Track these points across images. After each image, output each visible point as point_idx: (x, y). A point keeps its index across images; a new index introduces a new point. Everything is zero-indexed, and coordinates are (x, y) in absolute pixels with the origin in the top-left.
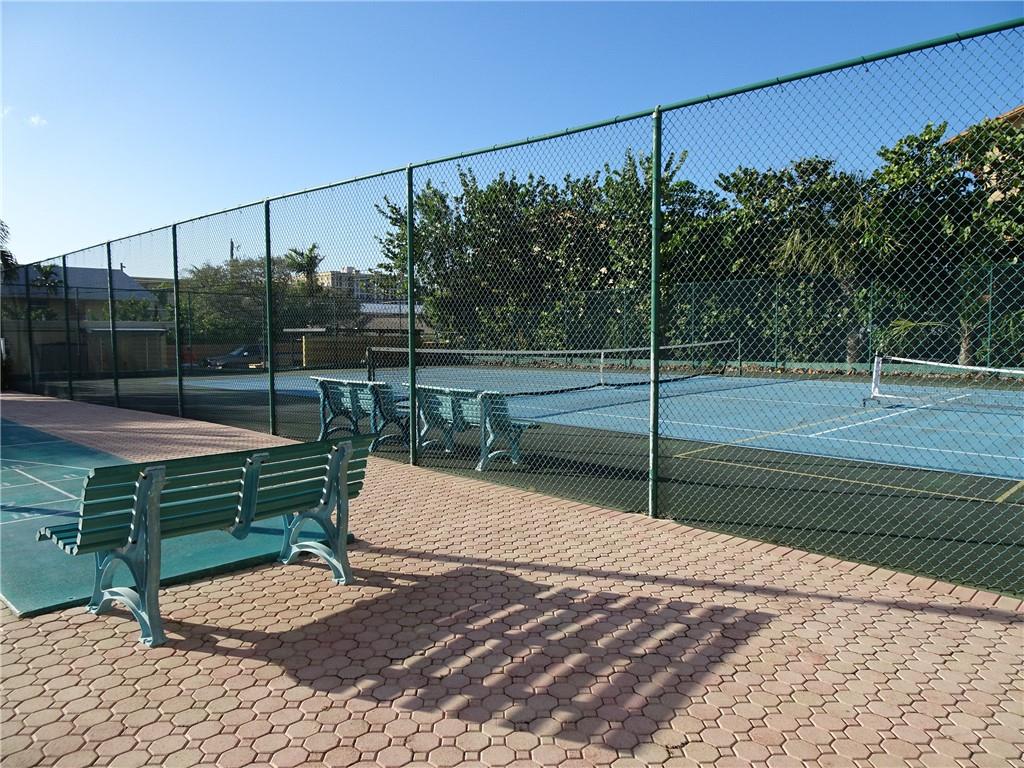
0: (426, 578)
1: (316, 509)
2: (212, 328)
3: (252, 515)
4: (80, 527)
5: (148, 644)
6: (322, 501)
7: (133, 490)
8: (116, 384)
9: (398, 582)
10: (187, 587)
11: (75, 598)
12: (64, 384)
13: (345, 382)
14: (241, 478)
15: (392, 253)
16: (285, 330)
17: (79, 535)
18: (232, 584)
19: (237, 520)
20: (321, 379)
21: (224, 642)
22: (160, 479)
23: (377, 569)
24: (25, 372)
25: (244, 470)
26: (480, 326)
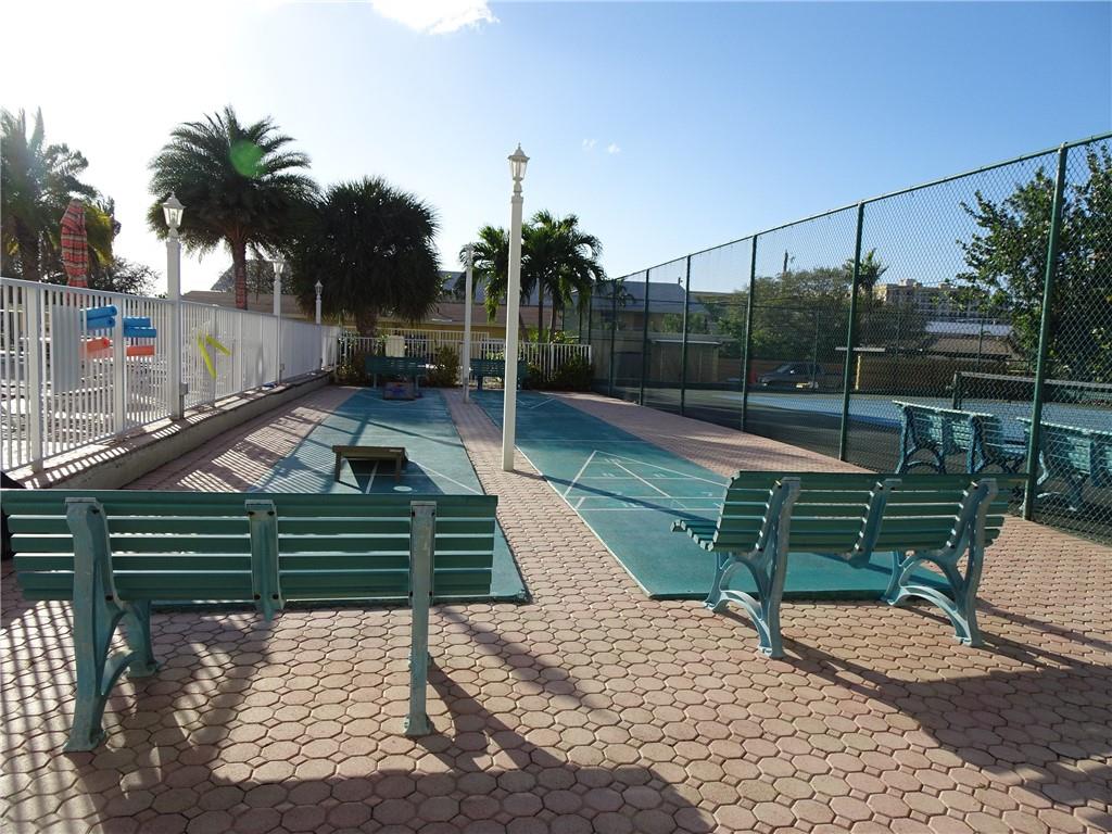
0: (1083, 665)
1: (940, 552)
2: (760, 344)
3: (873, 546)
4: (718, 526)
5: (768, 655)
6: (949, 544)
7: (766, 497)
8: (683, 393)
9: (1041, 659)
10: (791, 606)
11: (692, 592)
12: (637, 390)
13: (937, 409)
14: (867, 502)
15: (977, 260)
16: (837, 349)
17: (716, 533)
18: (837, 613)
19: (857, 547)
20: (906, 404)
21: (842, 674)
22: (795, 491)
23: (1007, 637)
24: (605, 377)
25: (872, 494)
26: (1098, 353)
